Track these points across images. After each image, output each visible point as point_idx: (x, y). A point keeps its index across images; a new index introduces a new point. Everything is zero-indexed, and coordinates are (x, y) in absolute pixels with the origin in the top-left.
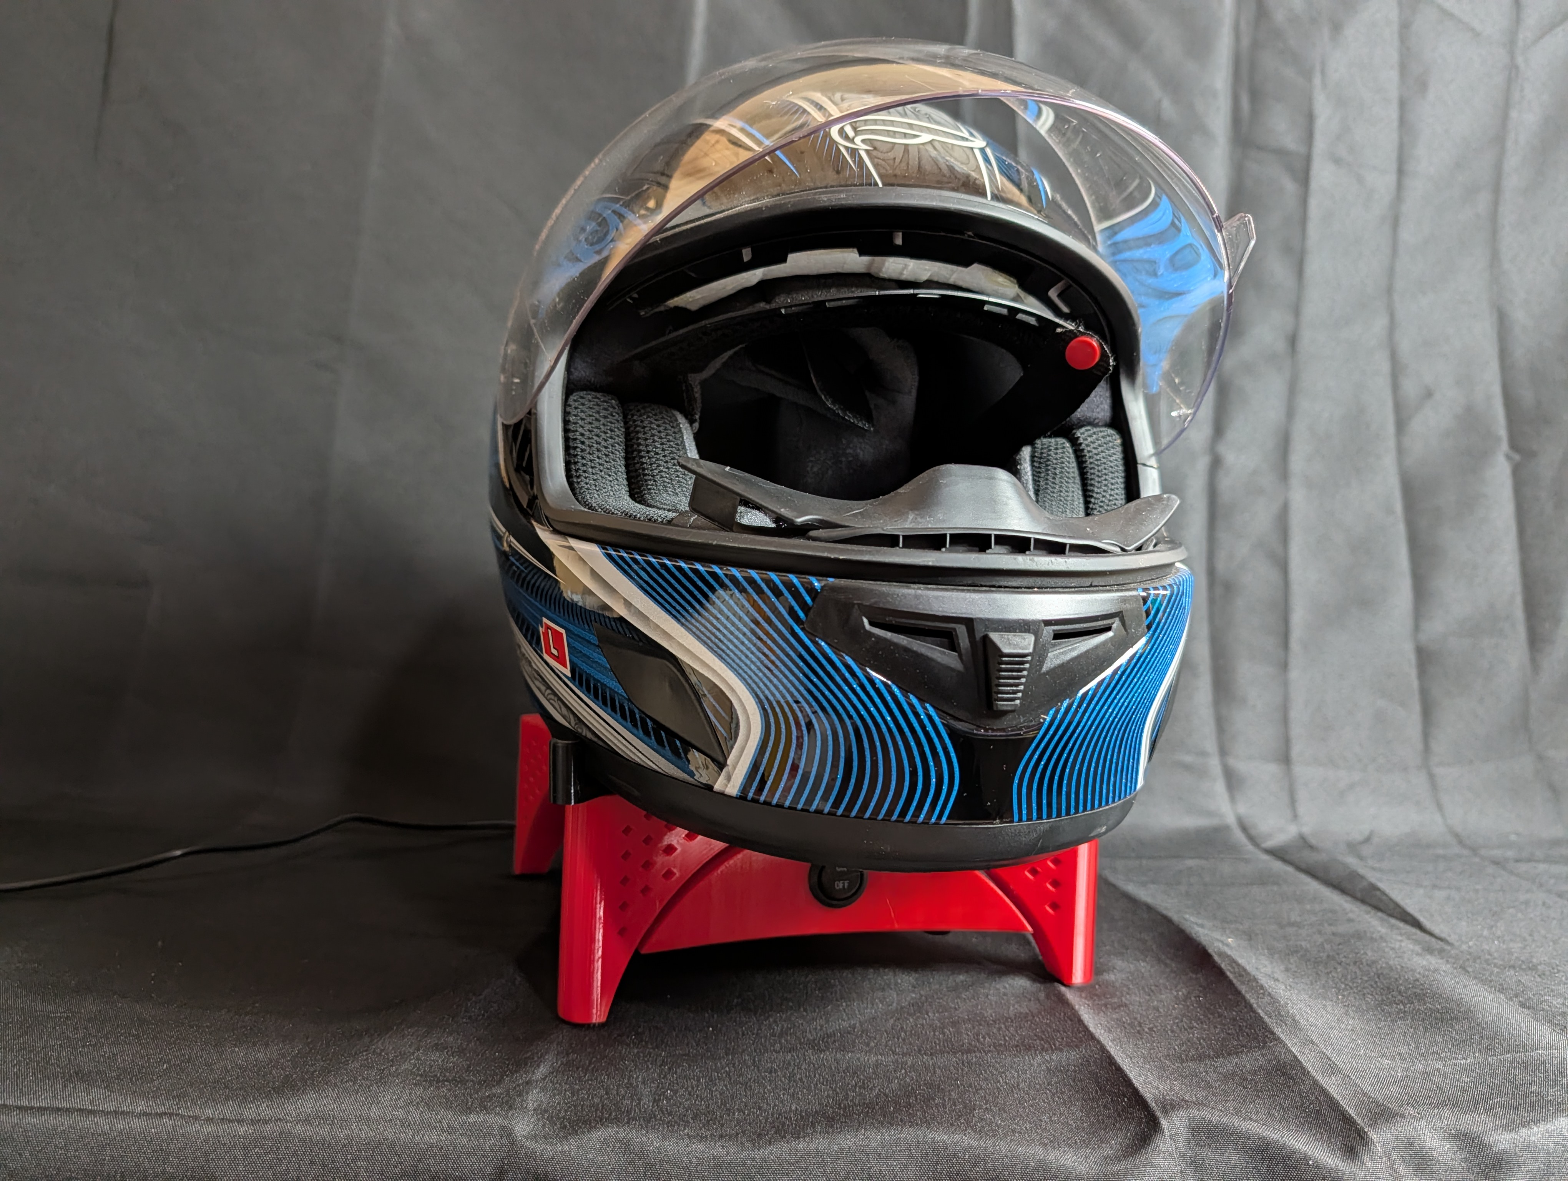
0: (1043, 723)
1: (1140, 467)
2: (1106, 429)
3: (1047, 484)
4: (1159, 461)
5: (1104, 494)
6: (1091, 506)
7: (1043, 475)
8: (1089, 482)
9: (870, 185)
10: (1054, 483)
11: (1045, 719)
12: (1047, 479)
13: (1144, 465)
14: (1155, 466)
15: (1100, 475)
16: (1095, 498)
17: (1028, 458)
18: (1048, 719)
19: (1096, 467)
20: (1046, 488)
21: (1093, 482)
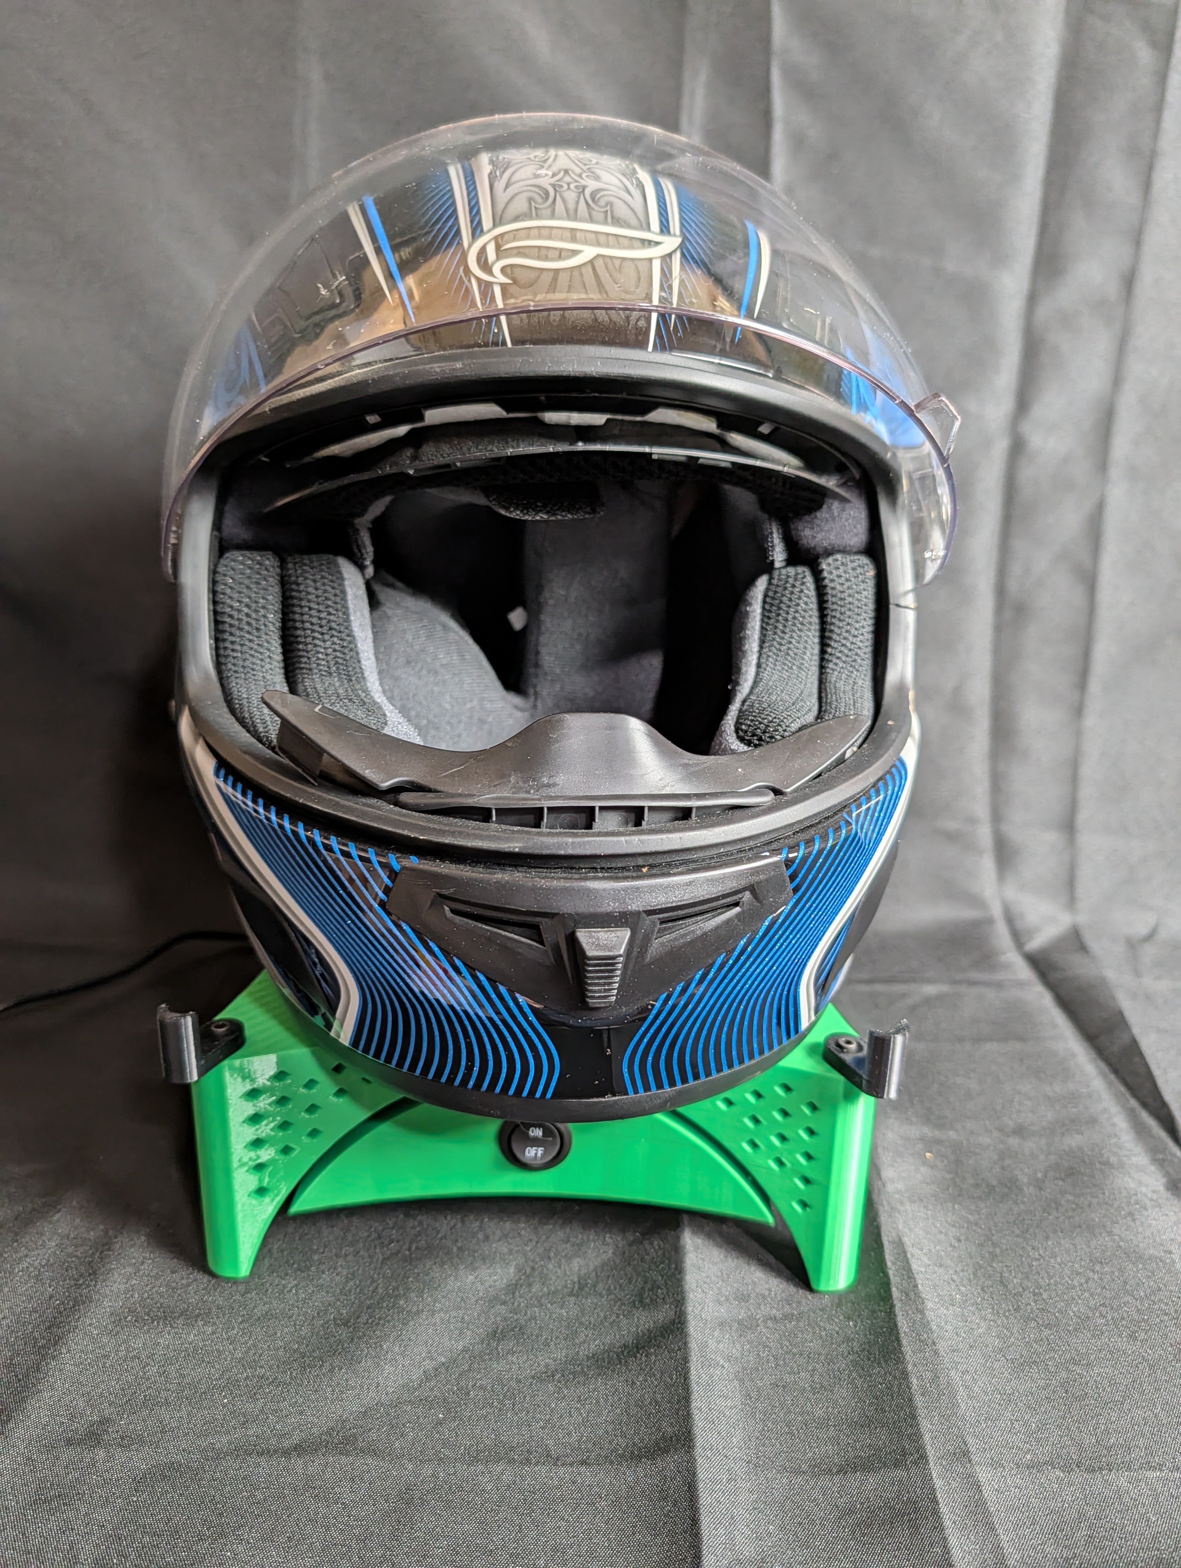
0: (651, 1010)
1: (892, 607)
2: (859, 557)
3: (775, 633)
4: (918, 599)
5: (844, 642)
6: (827, 656)
7: (772, 621)
8: (828, 627)
9: (496, 344)
10: (783, 632)
11: (653, 1006)
12: (776, 627)
13: (898, 605)
14: (912, 606)
15: (842, 618)
16: (833, 648)
17: (760, 597)
18: (658, 1005)
19: (839, 608)
20: (774, 639)
21: (832, 627)
